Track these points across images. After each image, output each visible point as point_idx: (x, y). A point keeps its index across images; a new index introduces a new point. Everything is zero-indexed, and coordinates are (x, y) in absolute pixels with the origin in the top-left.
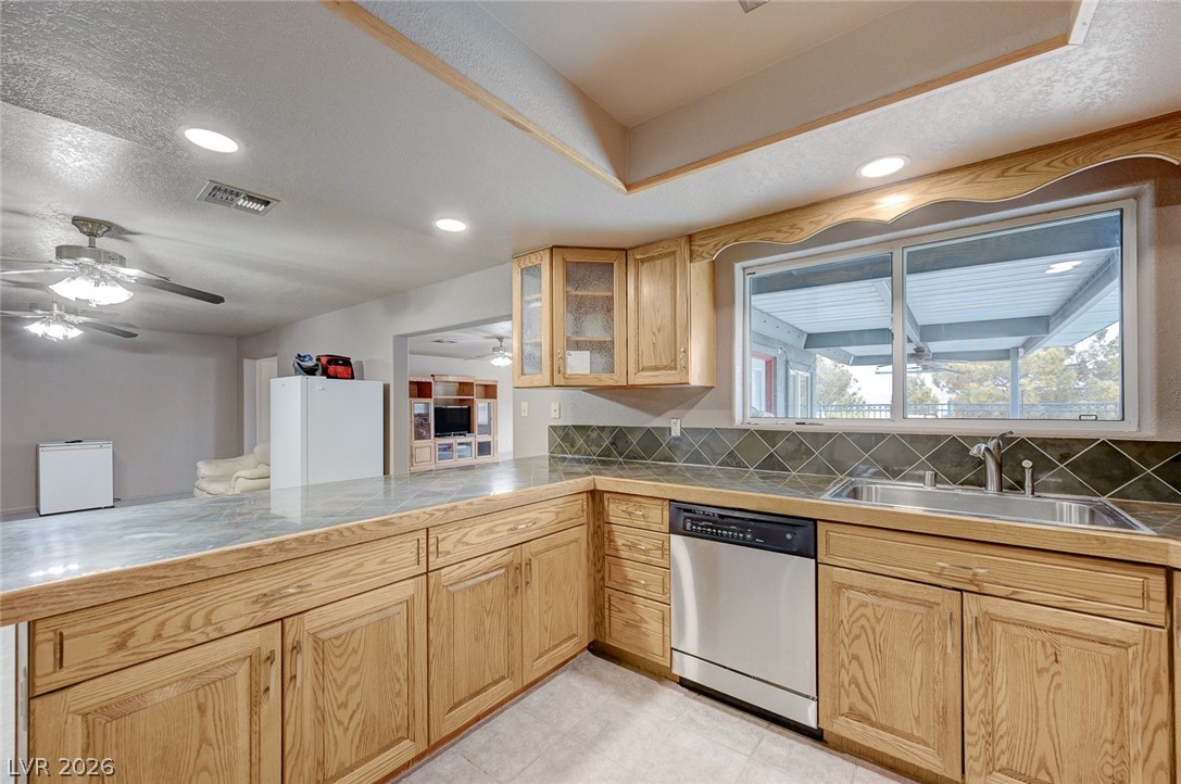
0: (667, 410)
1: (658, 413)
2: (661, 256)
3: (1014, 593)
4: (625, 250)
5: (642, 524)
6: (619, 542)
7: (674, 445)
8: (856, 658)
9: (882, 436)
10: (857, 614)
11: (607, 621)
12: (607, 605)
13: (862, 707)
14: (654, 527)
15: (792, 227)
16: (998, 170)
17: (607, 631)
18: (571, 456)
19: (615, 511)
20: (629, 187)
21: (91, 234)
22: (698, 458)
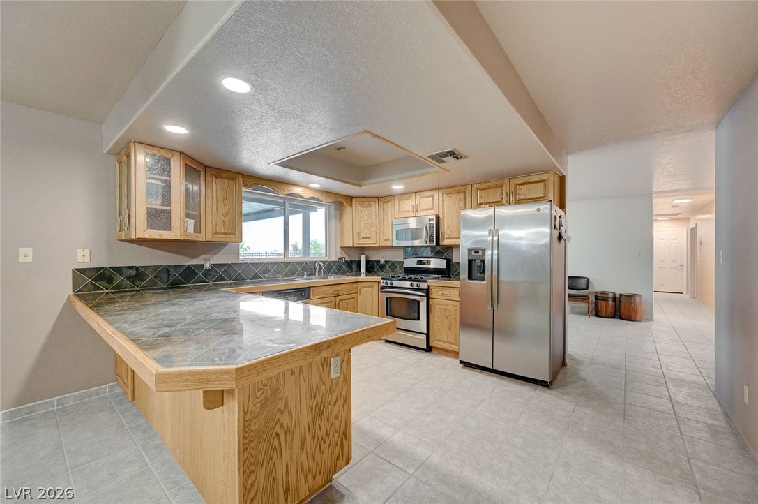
0: (200, 255)
2: (227, 178)
4: (205, 167)
7: (206, 274)
18: (107, 291)
22: (221, 278)
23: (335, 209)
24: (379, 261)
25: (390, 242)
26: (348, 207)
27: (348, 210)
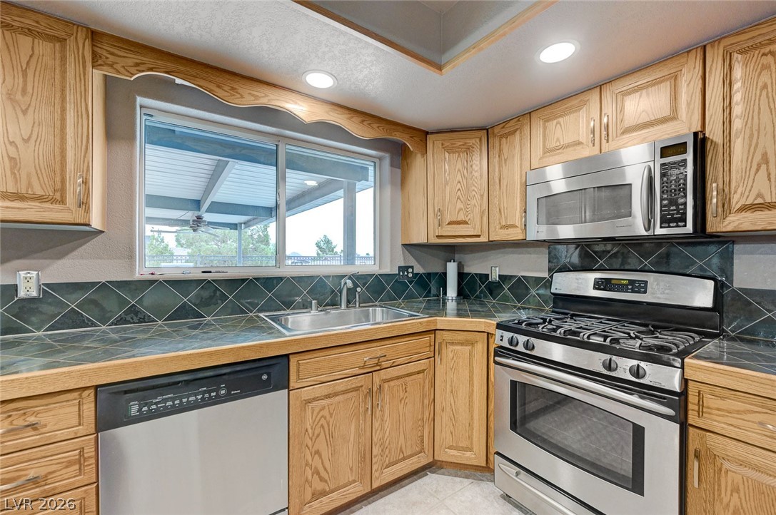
0: (6, 260)
2: (29, 34)
7: (27, 309)
8: (317, 452)
10: (319, 417)
13: (320, 487)
14: (61, 435)
22: (74, 320)
23: (392, 165)
24: (487, 276)
25: (519, 230)
26: (419, 156)
27: (418, 164)
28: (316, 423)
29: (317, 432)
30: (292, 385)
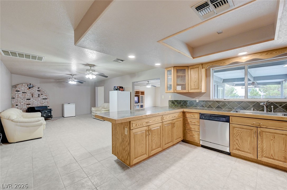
0: (195, 97)
1: (193, 98)
2: (196, 68)
3: (267, 127)
4: (188, 66)
5: (194, 118)
6: (189, 121)
7: (197, 104)
8: (237, 139)
9: (243, 102)
10: (237, 132)
11: (186, 136)
12: (186, 133)
13: (238, 148)
14: (196, 118)
15: (224, 63)
16: (266, 53)
17: (186, 137)
18: (174, 106)
19: (188, 115)
20: (193, 58)
21: (91, 67)
22: (202, 106)
28: (237, 133)
29: (237, 135)
30: (230, 122)
